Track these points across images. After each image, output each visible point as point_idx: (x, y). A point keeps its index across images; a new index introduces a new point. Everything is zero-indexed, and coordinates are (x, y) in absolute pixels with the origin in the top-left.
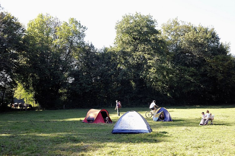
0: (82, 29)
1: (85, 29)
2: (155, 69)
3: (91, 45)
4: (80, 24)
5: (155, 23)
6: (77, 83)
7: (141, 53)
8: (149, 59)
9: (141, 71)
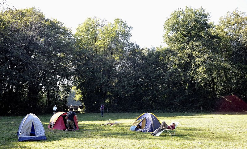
0: (128, 29)
1: (131, 29)
2: (204, 68)
3: (136, 45)
4: (125, 24)
5: (208, 16)
6: (120, 85)
7: (189, 51)
8: (198, 57)
9: (189, 72)
